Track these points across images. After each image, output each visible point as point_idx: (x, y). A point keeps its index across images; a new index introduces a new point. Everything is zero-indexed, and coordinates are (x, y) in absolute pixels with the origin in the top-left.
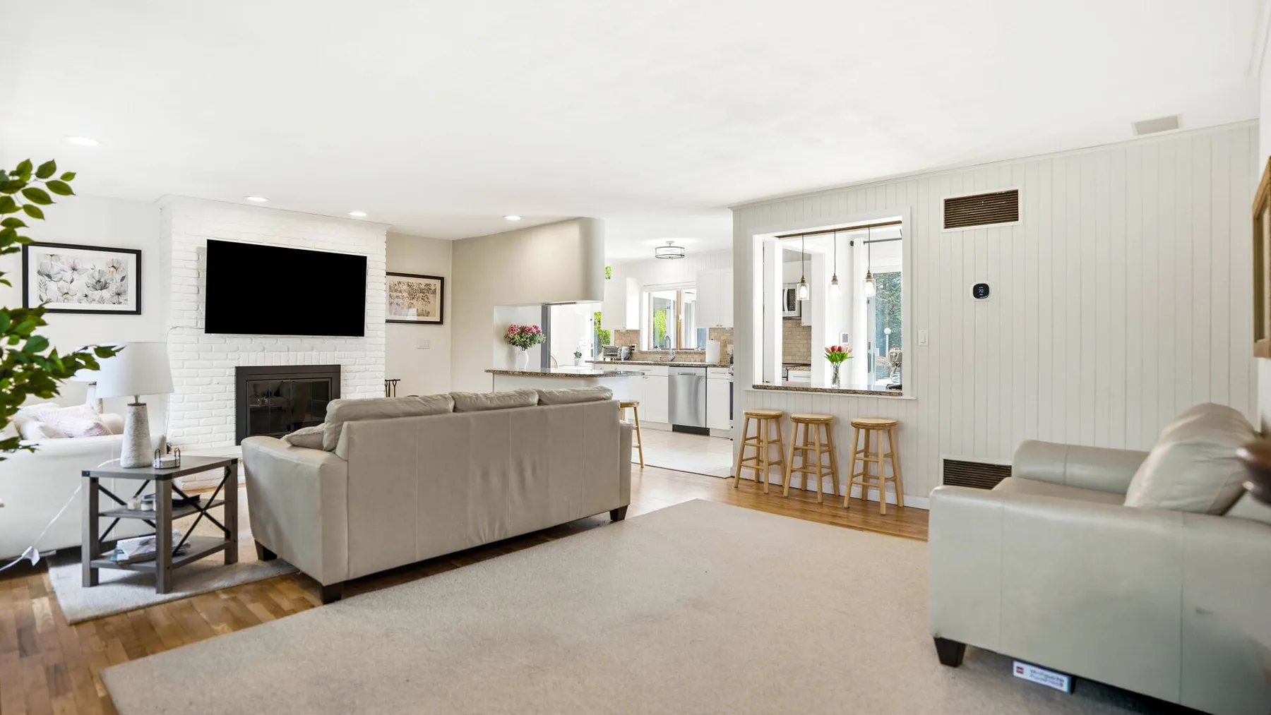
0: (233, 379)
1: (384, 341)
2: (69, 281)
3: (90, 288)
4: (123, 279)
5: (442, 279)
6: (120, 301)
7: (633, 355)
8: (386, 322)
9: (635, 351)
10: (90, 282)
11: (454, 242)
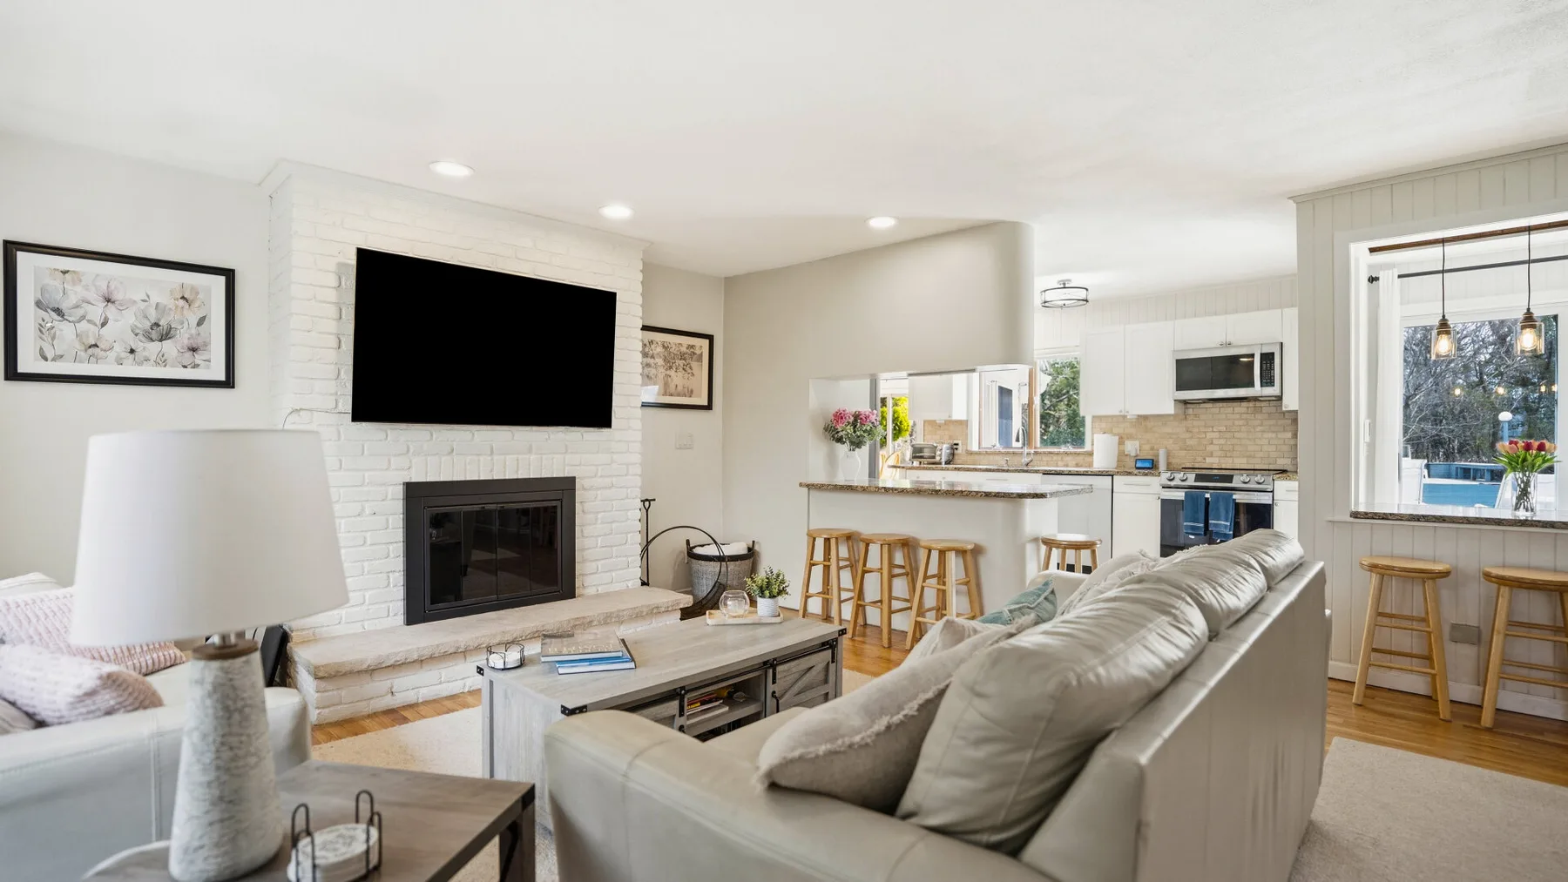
0: (399, 506)
1: (638, 436)
2: (98, 323)
3: (140, 337)
4: (201, 322)
5: (710, 338)
6: (197, 362)
7: (956, 457)
8: (642, 406)
9: (959, 451)
10: (139, 325)
11: (728, 280)
